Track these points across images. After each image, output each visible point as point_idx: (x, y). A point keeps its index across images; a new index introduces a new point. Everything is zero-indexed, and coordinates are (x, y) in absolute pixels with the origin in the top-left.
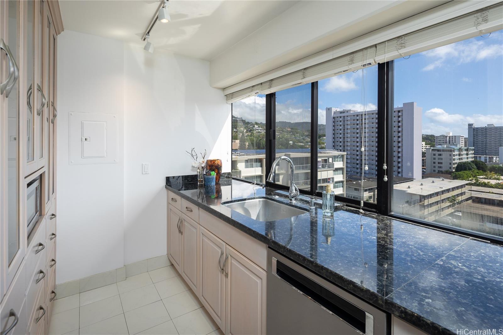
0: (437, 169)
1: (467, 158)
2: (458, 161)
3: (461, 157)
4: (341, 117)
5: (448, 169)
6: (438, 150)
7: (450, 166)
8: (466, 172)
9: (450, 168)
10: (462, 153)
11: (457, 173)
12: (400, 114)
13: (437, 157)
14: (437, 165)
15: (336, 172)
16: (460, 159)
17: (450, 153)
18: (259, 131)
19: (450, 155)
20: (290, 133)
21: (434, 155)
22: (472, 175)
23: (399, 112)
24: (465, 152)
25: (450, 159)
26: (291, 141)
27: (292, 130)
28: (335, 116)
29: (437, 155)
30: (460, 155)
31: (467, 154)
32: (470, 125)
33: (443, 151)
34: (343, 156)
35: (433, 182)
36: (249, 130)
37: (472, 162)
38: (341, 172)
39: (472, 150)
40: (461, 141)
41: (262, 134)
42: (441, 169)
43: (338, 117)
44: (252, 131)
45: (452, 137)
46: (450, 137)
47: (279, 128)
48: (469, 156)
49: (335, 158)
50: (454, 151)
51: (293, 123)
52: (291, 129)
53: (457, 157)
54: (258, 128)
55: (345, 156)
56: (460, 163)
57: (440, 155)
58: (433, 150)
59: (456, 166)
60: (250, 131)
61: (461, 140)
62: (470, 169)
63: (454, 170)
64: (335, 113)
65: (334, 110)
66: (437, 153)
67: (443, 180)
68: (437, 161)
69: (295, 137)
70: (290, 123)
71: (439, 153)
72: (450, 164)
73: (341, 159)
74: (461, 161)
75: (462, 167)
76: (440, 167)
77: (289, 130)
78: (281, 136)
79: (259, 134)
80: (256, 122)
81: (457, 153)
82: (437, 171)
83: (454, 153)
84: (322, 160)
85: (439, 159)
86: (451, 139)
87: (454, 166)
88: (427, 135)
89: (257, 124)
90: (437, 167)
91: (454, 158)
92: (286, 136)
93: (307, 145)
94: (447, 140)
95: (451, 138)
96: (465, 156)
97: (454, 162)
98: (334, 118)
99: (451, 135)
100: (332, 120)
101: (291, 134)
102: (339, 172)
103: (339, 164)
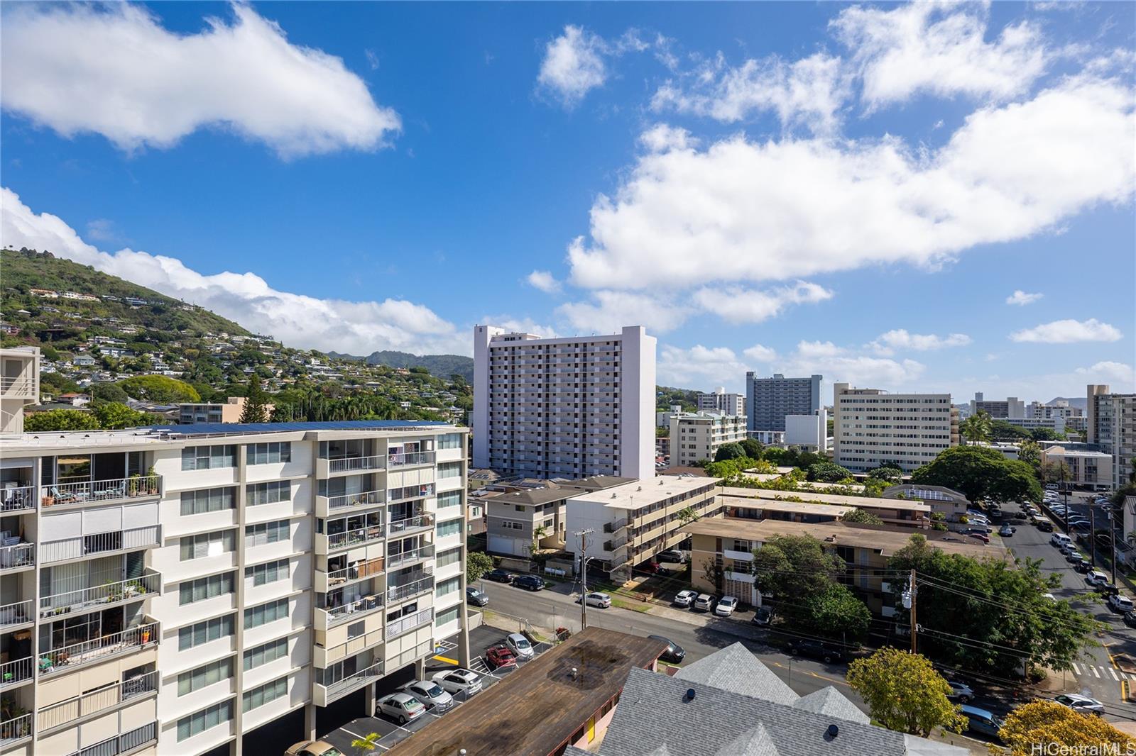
0: (688, 458)
1: (736, 436)
2: (719, 442)
3: (725, 434)
4: (506, 349)
5: (703, 458)
6: (690, 422)
7: (707, 451)
8: (728, 461)
9: (708, 455)
10: (726, 427)
11: (717, 464)
12: (617, 349)
13: (687, 434)
14: (687, 450)
15: (446, 472)
16: (723, 438)
17: (707, 427)
18: (323, 373)
19: (708, 431)
20: (408, 380)
21: (684, 431)
22: (737, 467)
23: (616, 343)
24: (732, 425)
25: (708, 439)
26: (407, 400)
27: (413, 374)
28: (494, 345)
29: (687, 431)
30: (723, 430)
31: (736, 429)
32: (750, 375)
33: (698, 422)
34: (462, 435)
35: (662, 483)
36: (292, 370)
37: (741, 443)
38: (457, 470)
39: (744, 421)
40: (738, 405)
41: (329, 381)
42: (692, 459)
43: (500, 349)
44: (300, 373)
45: (725, 396)
46: (721, 396)
47: (379, 368)
48: (738, 432)
49: (444, 440)
50: (713, 423)
51: (420, 358)
52: (412, 370)
53: (718, 434)
54: (319, 367)
55: (467, 435)
56: (722, 445)
57: (692, 431)
58: (681, 421)
59: (715, 451)
60: (295, 373)
61: (738, 401)
62: (736, 456)
63: (713, 460)
64: (493, 339)
65: (492, 331)
66: (688, 427)
67: (680, 479)
68: (687, 442)
69: (418, 393)
70: (411, 356)
71: (691, 427)
72: (708, 447)
73: (458, 443)
74: (726, 442)
75: (725, 453)
76: (693, 455)
77: (405, 373)
78: (381, 388)
79: (320, 381)
80: (312, 351)
81: (718, 426)
82: (687, 463)
83: (713, 428)
84: (406, 445)
85: (691, 438)
86: (723, 401)
87: (713, 452)
88: (691, 392)
89: (315, 354)
90: (687, 454)
91: (713, 436)
92: (395, 390)
93: (446, 411)
94: (715, 403)
95: (723, 397)
96: (732, 433)
97: (713, 444)
98: (492, 350)
99: (723, 392)
100: (488, 354)
101: (410, 385)
102: (452, 470)
103: (453, 453)
